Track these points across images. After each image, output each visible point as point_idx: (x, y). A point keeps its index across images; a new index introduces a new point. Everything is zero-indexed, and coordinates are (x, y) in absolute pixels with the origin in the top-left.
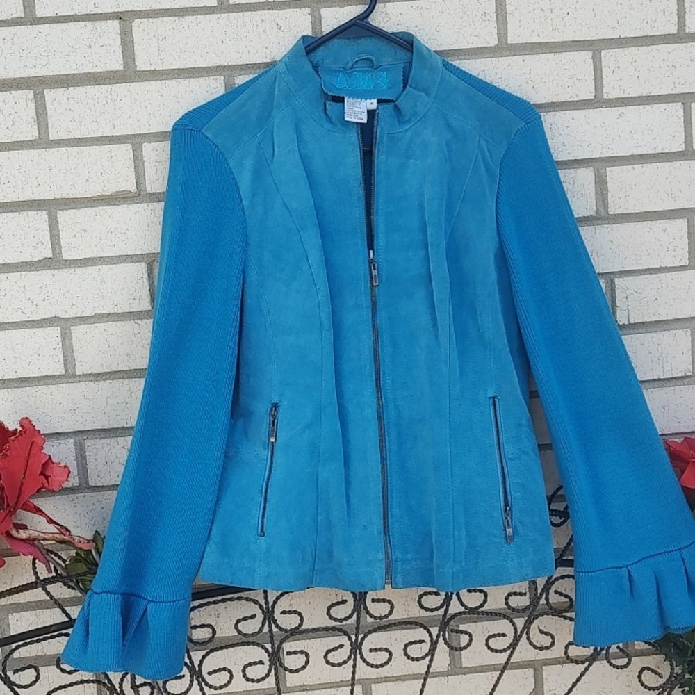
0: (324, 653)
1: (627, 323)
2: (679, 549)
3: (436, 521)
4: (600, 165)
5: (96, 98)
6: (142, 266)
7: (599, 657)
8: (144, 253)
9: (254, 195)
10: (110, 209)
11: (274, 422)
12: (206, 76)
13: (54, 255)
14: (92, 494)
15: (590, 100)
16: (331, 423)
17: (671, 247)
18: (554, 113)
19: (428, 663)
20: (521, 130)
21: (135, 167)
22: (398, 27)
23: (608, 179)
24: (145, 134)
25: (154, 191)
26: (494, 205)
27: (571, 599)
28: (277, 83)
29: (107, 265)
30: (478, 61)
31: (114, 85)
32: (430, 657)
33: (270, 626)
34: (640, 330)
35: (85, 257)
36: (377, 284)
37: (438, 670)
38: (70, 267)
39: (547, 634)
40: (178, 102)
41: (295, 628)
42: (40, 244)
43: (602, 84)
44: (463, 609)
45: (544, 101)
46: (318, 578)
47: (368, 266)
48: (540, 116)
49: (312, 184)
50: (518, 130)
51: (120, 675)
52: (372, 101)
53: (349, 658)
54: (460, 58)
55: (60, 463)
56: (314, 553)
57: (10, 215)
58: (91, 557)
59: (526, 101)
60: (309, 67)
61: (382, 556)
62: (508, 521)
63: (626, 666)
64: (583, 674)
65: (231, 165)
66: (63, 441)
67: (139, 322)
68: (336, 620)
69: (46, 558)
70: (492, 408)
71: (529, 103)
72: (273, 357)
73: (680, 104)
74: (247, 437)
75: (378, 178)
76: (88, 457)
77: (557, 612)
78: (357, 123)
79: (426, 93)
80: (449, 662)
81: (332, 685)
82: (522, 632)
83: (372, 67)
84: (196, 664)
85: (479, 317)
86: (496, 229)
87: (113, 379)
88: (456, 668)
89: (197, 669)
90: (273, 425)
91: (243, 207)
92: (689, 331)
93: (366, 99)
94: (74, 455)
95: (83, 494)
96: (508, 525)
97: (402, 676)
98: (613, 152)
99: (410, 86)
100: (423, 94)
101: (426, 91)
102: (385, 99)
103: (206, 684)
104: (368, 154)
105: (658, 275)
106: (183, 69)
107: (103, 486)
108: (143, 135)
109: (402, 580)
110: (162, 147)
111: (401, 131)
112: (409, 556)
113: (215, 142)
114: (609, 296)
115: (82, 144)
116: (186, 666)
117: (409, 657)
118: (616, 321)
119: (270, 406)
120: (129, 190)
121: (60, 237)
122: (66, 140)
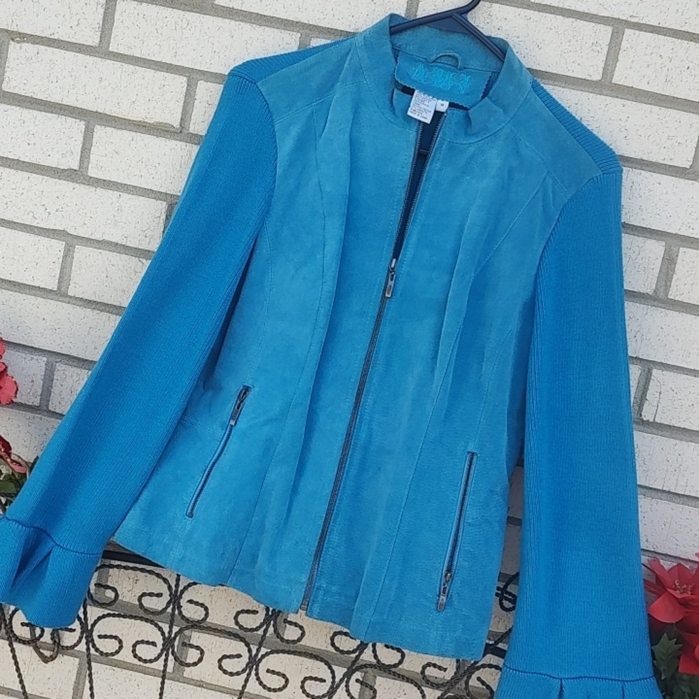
0: (220, 657)
1: (651, 420)
2: (623, 681)
3: (371, 562)
4: (674, 242)
5: (166, 20)
6: (162, 206)
8: (168, 192)
9: (290, 165)
10: (147, 138)
11: (240, 404)
12: (282, 29)
13: (80, 168)
14: (48, 419)
15: (685, 169)
16: (294, 424)
18: (640, 171)
20: (595, 179)
21: (184, 102)
22: (499, 32)
23: (679, 260)
24: (205, 71)
25: (196, 133)
26: (542, 250)
27: (492, 692)
28: (350, 55)
29: (129, 193)
30: (574, 92)
31: (187, 12)
33: (173, 609)
34: (664, 433)
35: (109, 179)
36: (389, 296)
38: (92, 185)
41: (198, 621)
42: (70, 153)
44: (375, 661)
45: (632, 156)
46: (235, 580)
47: (385, 275)
48: (622, 171)
49: (354, 170)
50: (593, 179)
51: (12, 608)
52: (444, 102)
53: (244, 671)
54: (556, 83)
55: (13, 377)
56: (237, 551)
57: (49, 115)
58: (24, 480)
59: (611, 149)
60: (388, 49)
61: (304, 579)
62: (445, 588)
65: (277, 127)
66: (35, 357)
67: (144, 261)
70: (466, 466)
71: (614, 152)
72: (260, 338)
74: (210, 411)
75: (426, 186)
76: (55, 381)
78: (420, 121)
79: (504, 110)
81: (229, 691)
83: (456, 67)
84: (90, 622)
85: (484, 364)
86: (534, 277)
87: (102, 311)
89: (89, 628)
90: (238, 408)
91: (276, 174)
93: (438, 99)
94: (43, 374)
95: (40, 416)
96: (444, 592)
98: (692, 231)
99: (490, 98)
100: (501, 110)
101: (505, 108)
102: (458, 104)
103: (94, 646)
104: (421, 158)
106: (261, 15)
107: (61, 414)
108: (203, 73)
109: (318, 611)
110: (217, 89)
111: (464, 142)
112: (333, 588)
113: (267, 99)
114: (641, 385)
115: (139, 64)
116: (78, 620)
117: (304, 691)
118: (641, 415)
119: (242, 387)
120: (172, 124)
121: (91, 152)
122: (124, 55)
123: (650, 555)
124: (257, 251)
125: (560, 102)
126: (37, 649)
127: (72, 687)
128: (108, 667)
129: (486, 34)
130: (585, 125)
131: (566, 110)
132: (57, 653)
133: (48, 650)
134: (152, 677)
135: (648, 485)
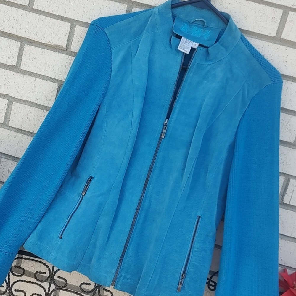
1: (288, 203)
3: (147, 266)
6: (56, 86)
8: (59, 79)
9: (119, 70)
10: (50, 52)
11: (87, 185)
12: (119, 2)
13: (17, 65)
16: (113, 197)
18: (291, 82)
20: (269, 86)
21: (69, 36)
22: (226, 10)
24: (79, 21)
25: (74, 51)
26: (240, 119)
28: (151, 18)
29: (40, 78)
30: (261, 41)
33: (51, 281)
34: (294, 209)
35: (30, 71)
36: (163, 137)
38: (22, 73)
40: (101, 11)
41: (62, 287)
42: (12, 57)
45: (288, 75)
46: (81, 268)
47: (162, 127)
48: (282, 82)
49: (150, 74)
50: (268, 85)
52: (196, 43)
54: (253, 36)
56: (82, 256)
59: (278, 71)
60: (170, 15)
61: (114, 271)
62: (181, 281)
65: (113, 51)
67: (46, 111)
68: (83, 291)
70: (196, 222)
71: (279, 73)
72: (100, 153)
74: (73, 187)
75: (185, 84)
76: (1, 166)
78: (184, 53)
79: (226, 49)
83: (204, 26)
84: (11, 283)
85: (208, 173)
86: (235, 132)
87: (24, 134)
89: (11, 286)
90: (87, 187)
91: (111, 74)
93: (193, 42)
96: (181, 283)
99: (220, 43)
100: (224, 49)
101: (227, 48)
102: (203, 45)
103: (12, 294)
104: (184, 70)
108: (79, 22)
109: (120, 286)
110: (85, 30)
111: (205, 64)
112: (128, 276)
113: (109, 37)
114: (284, 186)
115: (48, 16)
116: (5, 282)
118: (283, 201)
119: (89, 177)
120: (62, 46)
121: (23, 57)
122: (40, 11)
123: (282, 266)
124: (100, 111)
125: (254, 46)
129: (219, 11)
130: (266, 59)
131: (257, 51)
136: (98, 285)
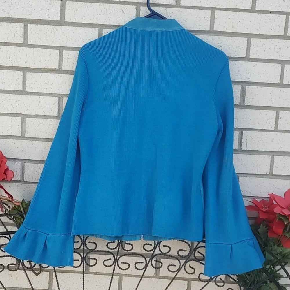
0: (103, 261)
1: (245, 149)
4: (244, 84)
5: (48, 30)
6: (56, 99)
7: (212, 281)
8: (58, 93)
10: (47, 74)
12: (91, 27)
13: (23, 89)
14: (24, 184)
15: (244, 58)
17: (268, 122)
19: (144, 271)
21: (59, 59)
23: (246, 91)
24: (65, 47)
25: (65, 70)
27: (204, 256)
29: (43, 96)
31: (55, 26)
32: (145, 269)
33: (84, 247)
34: (250, 153)
35: (35, 92)
37: (150, 275)
38: (29, 95)
39: (192, 268)
40: (79, 36)
41: (93, 249)
42: (18, 84)
43: (250, 52)
44: (160, 253)
53: (113, 264)
55: (11, 170)
57: (9, 71)
58: (19, 208)
63: (222, 286)
64: (204, 286)
66: (16, 162)
67: (52, 120)
68: (110, 248)
69: (2, 206)
73: (280, 64)
76: (25, 170)
77: (198, 260)
80: (154, 273)
82: (182, 266)
87: (39, 141)
88: (157, 276)
92: (270, 156)
94: (20, 168)
95: (21, 184)
97: (135, 275)
98: (250, 80)
105: (261, 132)
106: (83, 23)
107: (29, 182)
114: (240, 137)
115: (40, 47)
117: (136, 268)
118: (241, 148)
120: (55, 68)
121: (27, 82)
122: (34, 45)
123: (252, 198)
126: (33, 271)
127: (48, 283)
128: (60, 273)
132: (41, 271)
133: (37, 271)
134: (78, 274)
135: (247, 173)
136: (120, 241)
